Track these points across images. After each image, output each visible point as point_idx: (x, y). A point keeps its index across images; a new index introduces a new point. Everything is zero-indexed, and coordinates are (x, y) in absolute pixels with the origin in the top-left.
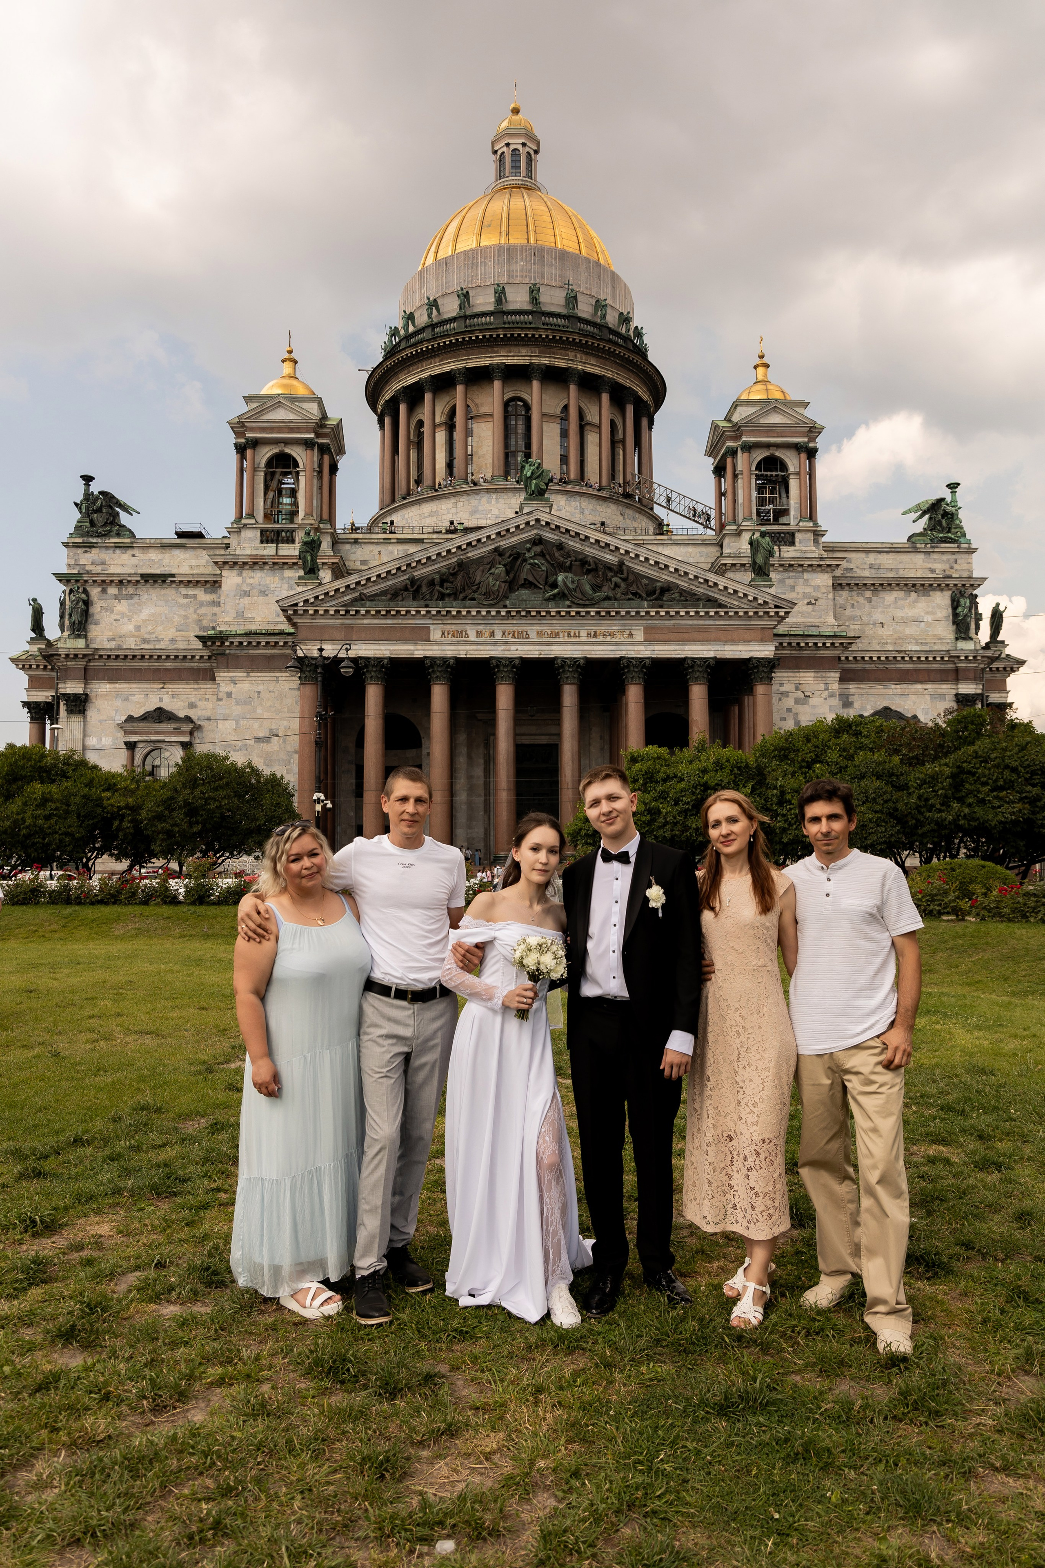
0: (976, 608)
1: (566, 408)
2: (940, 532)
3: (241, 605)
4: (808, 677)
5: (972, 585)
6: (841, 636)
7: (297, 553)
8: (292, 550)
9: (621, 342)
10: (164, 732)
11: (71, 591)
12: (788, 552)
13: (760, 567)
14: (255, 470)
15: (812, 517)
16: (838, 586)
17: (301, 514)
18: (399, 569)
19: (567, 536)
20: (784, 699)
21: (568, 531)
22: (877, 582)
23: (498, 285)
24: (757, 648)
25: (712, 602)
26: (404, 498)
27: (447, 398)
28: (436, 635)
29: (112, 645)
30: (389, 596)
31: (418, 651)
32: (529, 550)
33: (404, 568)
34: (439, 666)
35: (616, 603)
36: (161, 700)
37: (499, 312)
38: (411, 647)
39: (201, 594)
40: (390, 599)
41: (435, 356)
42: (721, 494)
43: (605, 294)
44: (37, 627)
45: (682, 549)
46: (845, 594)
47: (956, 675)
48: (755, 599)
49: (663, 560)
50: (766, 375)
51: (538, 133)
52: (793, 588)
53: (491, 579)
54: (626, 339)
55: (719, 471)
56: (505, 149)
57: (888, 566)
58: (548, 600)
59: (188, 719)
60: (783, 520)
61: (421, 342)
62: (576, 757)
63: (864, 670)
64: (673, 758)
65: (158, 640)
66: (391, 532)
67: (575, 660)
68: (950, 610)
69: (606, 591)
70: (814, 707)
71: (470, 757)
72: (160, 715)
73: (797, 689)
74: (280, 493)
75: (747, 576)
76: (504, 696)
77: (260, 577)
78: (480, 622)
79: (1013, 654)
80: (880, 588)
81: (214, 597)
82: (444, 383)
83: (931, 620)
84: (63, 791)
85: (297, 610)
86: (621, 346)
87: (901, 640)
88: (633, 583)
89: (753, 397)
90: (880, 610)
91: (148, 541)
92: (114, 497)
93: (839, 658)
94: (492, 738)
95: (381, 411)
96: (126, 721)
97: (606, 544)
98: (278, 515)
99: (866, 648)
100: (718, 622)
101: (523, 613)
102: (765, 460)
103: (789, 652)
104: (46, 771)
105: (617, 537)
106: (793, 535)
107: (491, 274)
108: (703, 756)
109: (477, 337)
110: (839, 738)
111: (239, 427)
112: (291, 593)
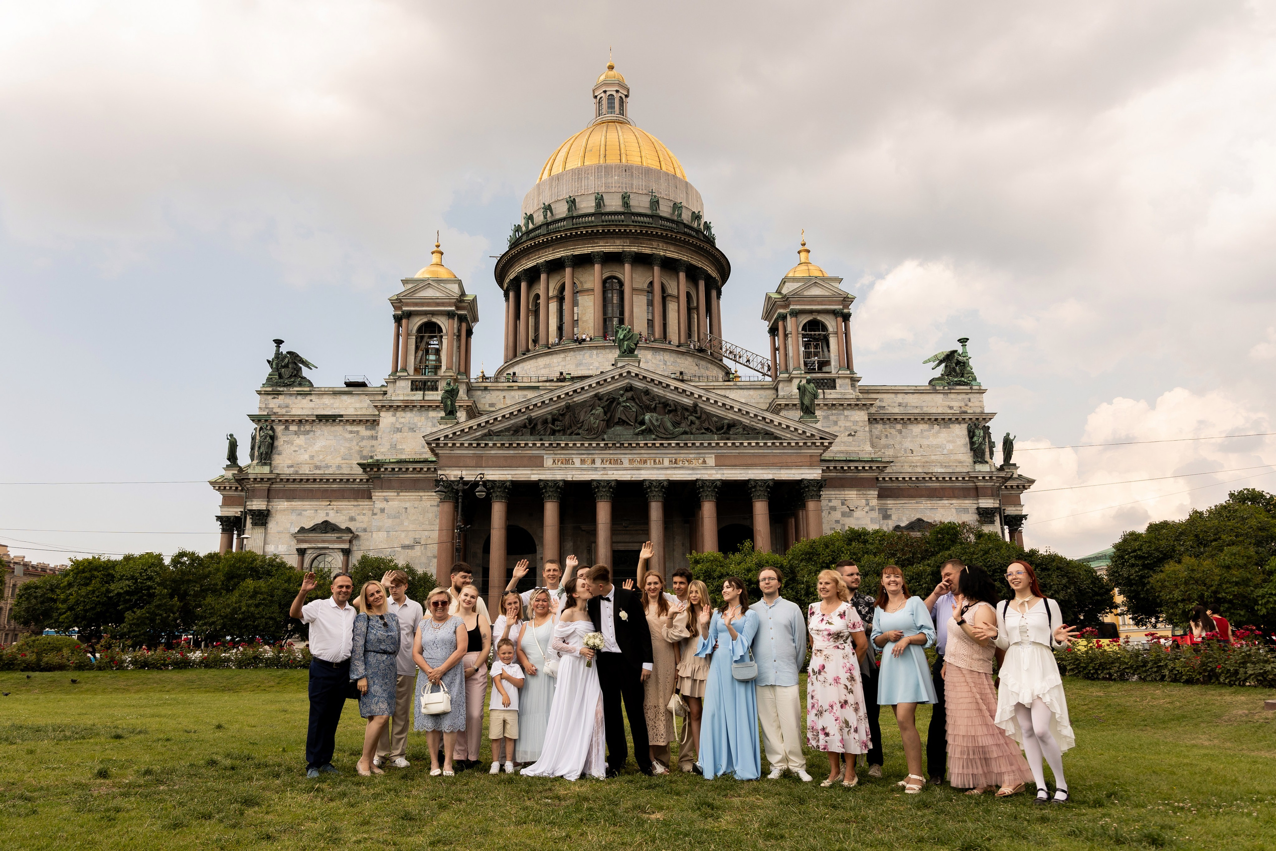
0: (990, 437)
1: (651, 283)
2: (956, 376)
3: (394, 439)
4: (852, 495)
5: (984, 419)
6: (878, 461)
7: (440, 398)
8: (435, 396)
9: (694, 234)
10: (329, 540)
11: (261, 429)
12: (831, 394)
13: (807, 407)
14: (408, 335)
15: (849, 366)
16: (873, 421)
17: (444, 368)
18: (520, 411)
19: (652, 384)
20: (833, 513)
21: (652, 380)
22: (906, 417)
23: (598, 194)
24: (807, 471)
25: (769, 435)
26: (524, 354)
27: (559, 278)
28: (548, 462)
29: (291, 471)
30: (511, 432)
31: (534, 475)
32: (622, 395)
33: (523, 410)
34: (551, 487)
35: (692, 437)
36: (327, 514)
37: (598, 214)
38: (529, 472)
39: (362, 430)
40: (513, 435)
41: (549, 247)
42: (775, 349)
43: (680, 198)
44: (232, 456)
45: (746, 392)
46: (879, 427)
47: (977, 493)
48: (804, 432)
49: (728, 402)
50: (807, 258)
51: (627, 82)
52: (836, 423)
53: (592, 418)
54: (698, 231)
55: (773, 331)
56: (603, 95)
57: (914, 404)
58: (638, 434)
59: (348, 530)
60: (825, 369)
61: (538, 236)
62: (662, 561)
63: (899, 488)
64: (728, 561)
65: (327, 467)
66: (513, 382)
67: (659, 482)
68: (968, 439)
69: (684, 427)
70: (858, 519)
72: (326, 527)
73: (843, 504)
74: (427, 352)
76: (603, 511)
77: (410, 417)
78: (583, 452)
79: (1024, 475)
80: (908, 422)
81: (373, 432)
82: (556, 266)
83: (951, 447)
84: (269, 586)
85: (439, 444)
86: (694, 237)
87: (928, 464)
88: (705, 420)
89: (798, 275)
90: (909, 439)
91: (323, 389)
92: (298, 356)
93: (877, 479)
94: (593, 545)
95: (507, 287)
96: (299, 531)
97: (683, 390)
98: (425, 369)
99: (899, 471)
100: (774, 451)
101: (618, 445)
102: (809, 322)
103: (835, 474)
104: (256, 571)
105: (693, 384)
106: (834, 381)
107: (593, 185)
108: (748, 559)
109: (582, 232)
110: (851, 545)
111: (397, 302)
112: (435, 430)
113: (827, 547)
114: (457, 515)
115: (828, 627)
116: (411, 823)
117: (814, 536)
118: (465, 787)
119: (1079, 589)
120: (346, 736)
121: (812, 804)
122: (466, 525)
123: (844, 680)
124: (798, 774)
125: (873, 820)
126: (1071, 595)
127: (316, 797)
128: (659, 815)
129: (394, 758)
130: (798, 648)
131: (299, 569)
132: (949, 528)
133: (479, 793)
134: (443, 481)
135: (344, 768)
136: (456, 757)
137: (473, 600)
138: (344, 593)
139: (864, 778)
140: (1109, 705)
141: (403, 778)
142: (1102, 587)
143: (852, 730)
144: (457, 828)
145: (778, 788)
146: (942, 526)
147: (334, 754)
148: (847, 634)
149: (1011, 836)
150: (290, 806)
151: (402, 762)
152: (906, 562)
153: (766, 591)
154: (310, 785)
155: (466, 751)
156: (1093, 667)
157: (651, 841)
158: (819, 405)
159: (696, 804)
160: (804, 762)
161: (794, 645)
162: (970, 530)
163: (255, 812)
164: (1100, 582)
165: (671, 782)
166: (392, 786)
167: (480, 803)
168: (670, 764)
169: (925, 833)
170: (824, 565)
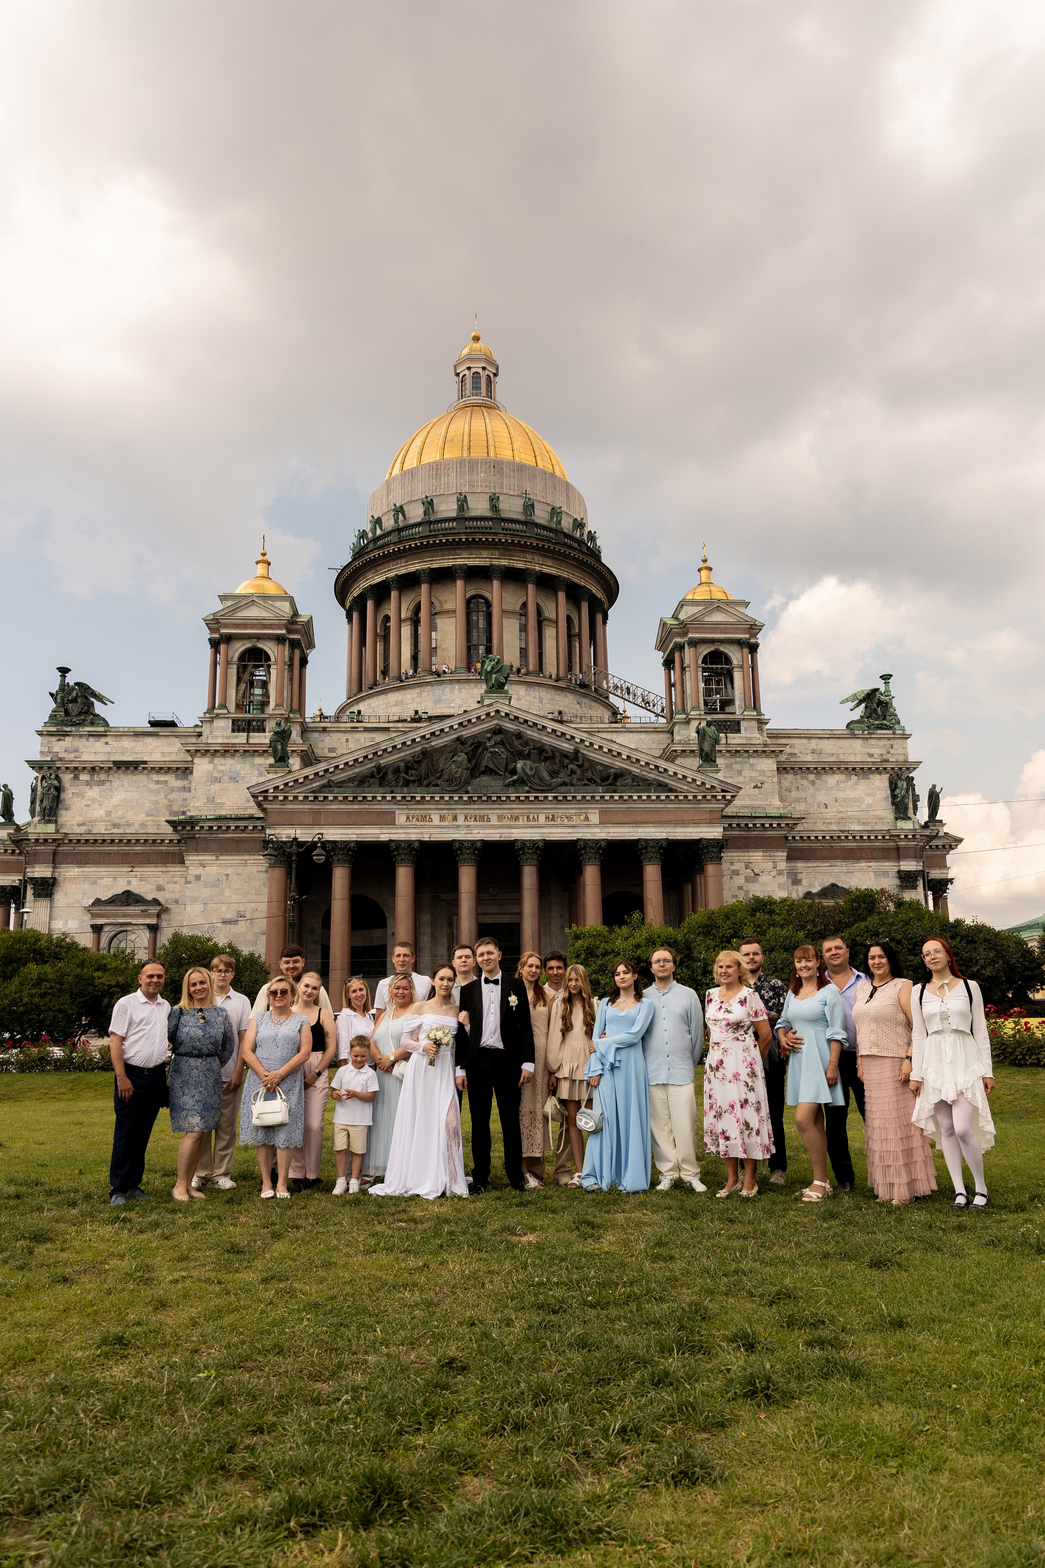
0: (914, 790)
1: (525, 604)
2: (876, 719)
3: (212, 791)
4: (757, 857)
5: (908, 769)
6: (786, 817)
7: (268, 741)
8: (263, 739)
9: (576, 545)
10: (132, 914)
11: (43, 778)
12: (735, 739)
13: (707, 754)
14: (228, 663)
15: (756, 706)
16: (782, 770)
17: (272, 704)
18: (366, 757)
19: (525, 726)
20: (735, 878)
21: (526, 721)
22: (820, 766)
23: (460, 494)
24: (706, 829)
25: (662, 787)
26: (371, 688)
27: (413, 596)
28: (401, 819)
29: (83, 829)
30: (356, 783)
31: (384, 834)
32: (489, 739)
33: (370, 756)
34: (403, 849)
35: (572, 788)
36: (129, 883)
37: (461, 518)
38: (378, 831)
39: (171, 779)
40: (357, 786)
41: (401, 558)
42: (670, 685)
43: (559, 502)
44: (8, 813)
45: (636, 736)
46: (790, 777)
47: (898, 854)
48: (703, 784)
49: (615, 747)
50: (709, 577)
51: (496, 358)
52: (740, 773)
53: (453, 766)
54: (580, 542)
55: (668, 663)
56: (466, 372)
57: (829, 752)
58: (508, 786)
59: (156, 902)
60: (728, 709)
61: (387, 545)
62: (536, 936)
63: (811, 849)
64: (613, 936)
65: (128, 825)
66: (358, 722)
67: (534, 843)
68: (889, 792)
69: (563, 777)
70: (763, 884)
71: (433, 937)
72: (128, 898)
73: (747, 867)
74: (252, 684)
75: (695, 762)
76: (467, 877)
77: (231, 764)
78: (443, 807)
79: (951, 833)
80: (822, 772)
81: (185, 782)
82: (409, 582)
83: (870, 802)
84: (57, 971)
85: (267, 797)
86: (575, 549)
87: (844, 821)
88: (588, 769)
89: (698, 597)
90: (823, 792)
91: (121, 730)
92: (89, 688)
93: (786, 838)
94: (455, 917)
95: (350, 607)
96: (93, 904)
97: (562, 733)
98: (249, 705)
99: (811, 828)
100: (669, 806)
101: (484, 798)
102: (711, 654)
103: (738, 833)
104: (40, 954)
105: (573, 726)
106: (738, 723)
107: (454, 483)
108: (637, 933)
109: (441, 541)
110: (755, 916)
111: (213, 623)
112: (262, 780)
113: (728, 918)
114: (291, 884)
115: (727, 1015)
116: (239, 1257)
117: (713, 906)
118: (303, 1211)
119: (1007, 964)
120: (157, 1152)
121: (705, 1218)
122: (301, 895)
123: (744, 1077)
124: (691, 1184)
125: (774, 1234)
126: (999, 971)
127: (122, 1229)
128: (531, 1238)
129: (217, 1179)
130: (694, 1040)
131: (94, 950)
132: (866, 895)
133: (320, 1218)
134: (273, 842)
135: (156, 1193)
136: (292, 1175)
137: (315, 992)
138: (156, 983)
139: (764, 1186)
140: (1037, 1095)
141: (227, 1202)
142: (1033, 960)
143: (754, 1133)
144: (294, 1260)
145: (668, 1201)
146: (858, 893)
147: (144, 1176)
148: (748, 1023)
149: (925, 1248)
150: (90, 1240)
151: (226, 1183)
152: (817, 935)
153: (660, 975)
154: (115, 1214)
155: (303, 1168)
156: (1021, 1053)
157: (522, 1268)
158: (721, 751)
159: (574, 1223)
160: (699, 1170)
161: (689, 1037)
162: (890, 897)
163: (47, 1250)
164: (1031, 955)
165: (545, 1197)
166: (215, 1213)
167: (321, 1230)
168: (545, 1176)
169: (830, 1248)
170: (724, 939)
